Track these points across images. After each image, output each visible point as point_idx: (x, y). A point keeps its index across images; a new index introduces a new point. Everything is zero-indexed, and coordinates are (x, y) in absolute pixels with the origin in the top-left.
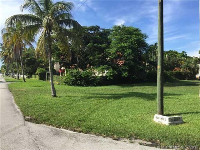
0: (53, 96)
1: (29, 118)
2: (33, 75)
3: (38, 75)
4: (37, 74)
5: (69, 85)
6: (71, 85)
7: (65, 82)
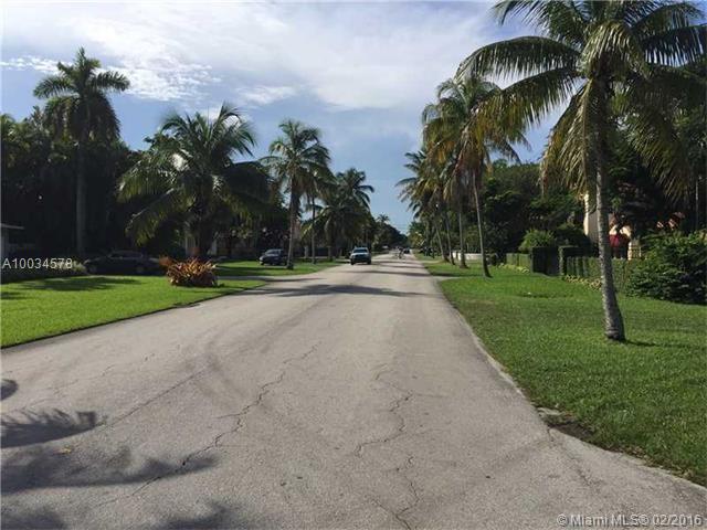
0: (611, 337)
1: (556, 417)
2: (509, 255)
3: (526, 255)
4: (526, 252)
5: (658, 297)
6: (666, 298)
7: (640, 287)
